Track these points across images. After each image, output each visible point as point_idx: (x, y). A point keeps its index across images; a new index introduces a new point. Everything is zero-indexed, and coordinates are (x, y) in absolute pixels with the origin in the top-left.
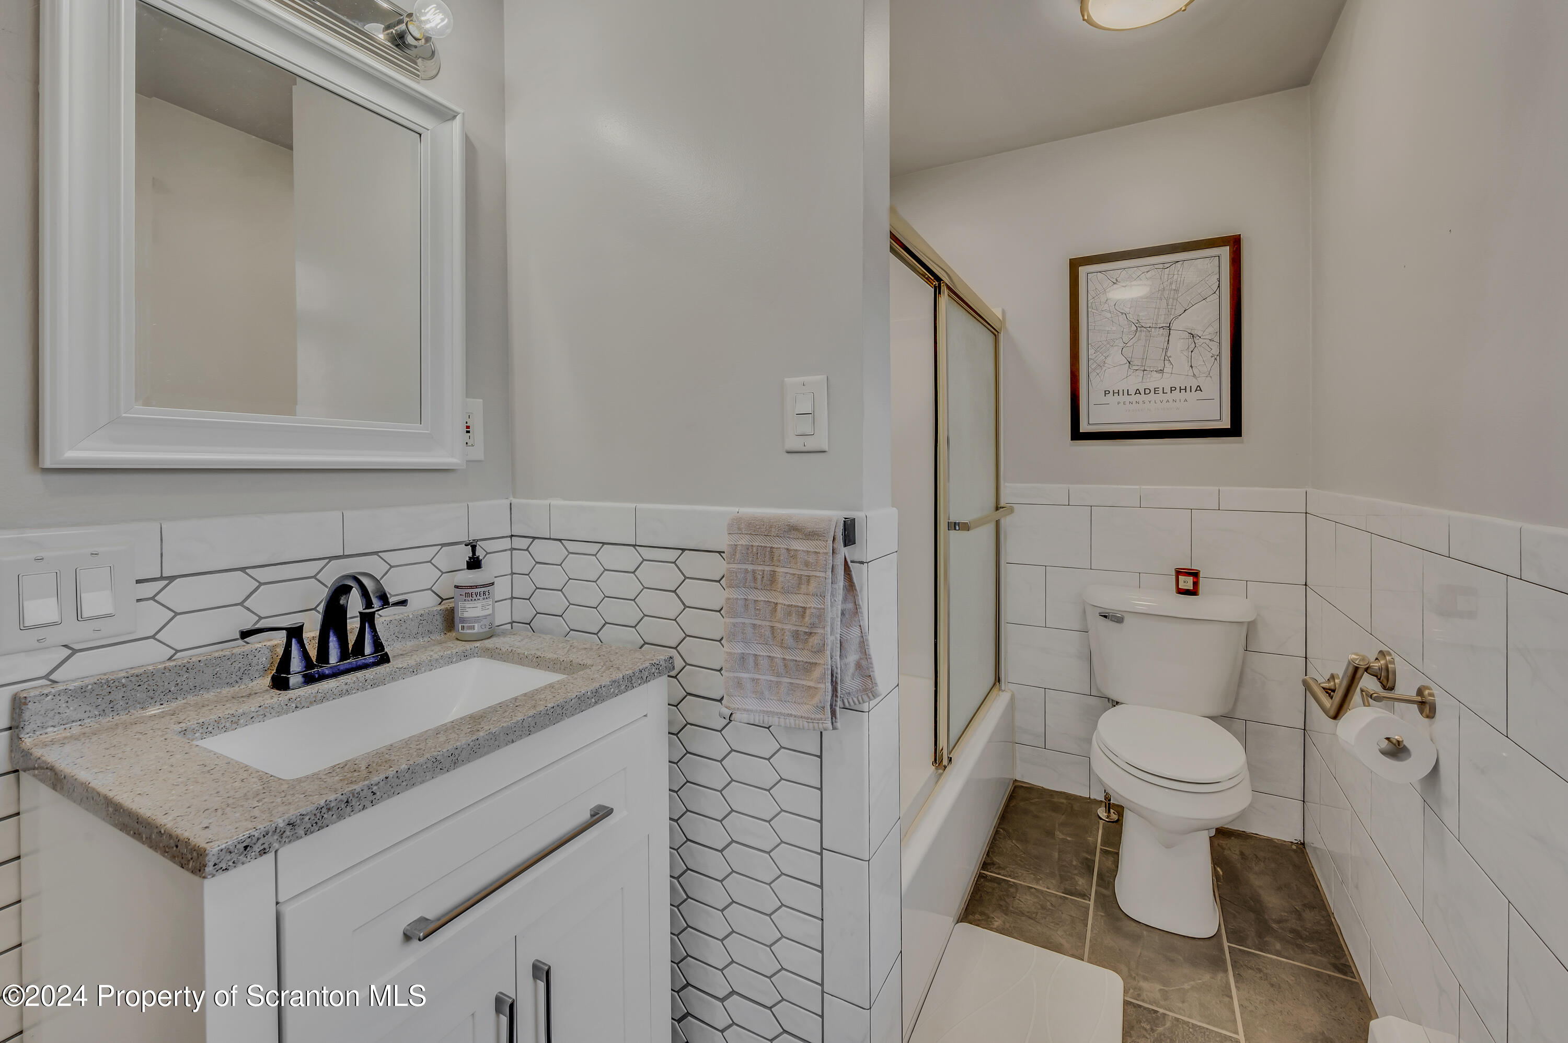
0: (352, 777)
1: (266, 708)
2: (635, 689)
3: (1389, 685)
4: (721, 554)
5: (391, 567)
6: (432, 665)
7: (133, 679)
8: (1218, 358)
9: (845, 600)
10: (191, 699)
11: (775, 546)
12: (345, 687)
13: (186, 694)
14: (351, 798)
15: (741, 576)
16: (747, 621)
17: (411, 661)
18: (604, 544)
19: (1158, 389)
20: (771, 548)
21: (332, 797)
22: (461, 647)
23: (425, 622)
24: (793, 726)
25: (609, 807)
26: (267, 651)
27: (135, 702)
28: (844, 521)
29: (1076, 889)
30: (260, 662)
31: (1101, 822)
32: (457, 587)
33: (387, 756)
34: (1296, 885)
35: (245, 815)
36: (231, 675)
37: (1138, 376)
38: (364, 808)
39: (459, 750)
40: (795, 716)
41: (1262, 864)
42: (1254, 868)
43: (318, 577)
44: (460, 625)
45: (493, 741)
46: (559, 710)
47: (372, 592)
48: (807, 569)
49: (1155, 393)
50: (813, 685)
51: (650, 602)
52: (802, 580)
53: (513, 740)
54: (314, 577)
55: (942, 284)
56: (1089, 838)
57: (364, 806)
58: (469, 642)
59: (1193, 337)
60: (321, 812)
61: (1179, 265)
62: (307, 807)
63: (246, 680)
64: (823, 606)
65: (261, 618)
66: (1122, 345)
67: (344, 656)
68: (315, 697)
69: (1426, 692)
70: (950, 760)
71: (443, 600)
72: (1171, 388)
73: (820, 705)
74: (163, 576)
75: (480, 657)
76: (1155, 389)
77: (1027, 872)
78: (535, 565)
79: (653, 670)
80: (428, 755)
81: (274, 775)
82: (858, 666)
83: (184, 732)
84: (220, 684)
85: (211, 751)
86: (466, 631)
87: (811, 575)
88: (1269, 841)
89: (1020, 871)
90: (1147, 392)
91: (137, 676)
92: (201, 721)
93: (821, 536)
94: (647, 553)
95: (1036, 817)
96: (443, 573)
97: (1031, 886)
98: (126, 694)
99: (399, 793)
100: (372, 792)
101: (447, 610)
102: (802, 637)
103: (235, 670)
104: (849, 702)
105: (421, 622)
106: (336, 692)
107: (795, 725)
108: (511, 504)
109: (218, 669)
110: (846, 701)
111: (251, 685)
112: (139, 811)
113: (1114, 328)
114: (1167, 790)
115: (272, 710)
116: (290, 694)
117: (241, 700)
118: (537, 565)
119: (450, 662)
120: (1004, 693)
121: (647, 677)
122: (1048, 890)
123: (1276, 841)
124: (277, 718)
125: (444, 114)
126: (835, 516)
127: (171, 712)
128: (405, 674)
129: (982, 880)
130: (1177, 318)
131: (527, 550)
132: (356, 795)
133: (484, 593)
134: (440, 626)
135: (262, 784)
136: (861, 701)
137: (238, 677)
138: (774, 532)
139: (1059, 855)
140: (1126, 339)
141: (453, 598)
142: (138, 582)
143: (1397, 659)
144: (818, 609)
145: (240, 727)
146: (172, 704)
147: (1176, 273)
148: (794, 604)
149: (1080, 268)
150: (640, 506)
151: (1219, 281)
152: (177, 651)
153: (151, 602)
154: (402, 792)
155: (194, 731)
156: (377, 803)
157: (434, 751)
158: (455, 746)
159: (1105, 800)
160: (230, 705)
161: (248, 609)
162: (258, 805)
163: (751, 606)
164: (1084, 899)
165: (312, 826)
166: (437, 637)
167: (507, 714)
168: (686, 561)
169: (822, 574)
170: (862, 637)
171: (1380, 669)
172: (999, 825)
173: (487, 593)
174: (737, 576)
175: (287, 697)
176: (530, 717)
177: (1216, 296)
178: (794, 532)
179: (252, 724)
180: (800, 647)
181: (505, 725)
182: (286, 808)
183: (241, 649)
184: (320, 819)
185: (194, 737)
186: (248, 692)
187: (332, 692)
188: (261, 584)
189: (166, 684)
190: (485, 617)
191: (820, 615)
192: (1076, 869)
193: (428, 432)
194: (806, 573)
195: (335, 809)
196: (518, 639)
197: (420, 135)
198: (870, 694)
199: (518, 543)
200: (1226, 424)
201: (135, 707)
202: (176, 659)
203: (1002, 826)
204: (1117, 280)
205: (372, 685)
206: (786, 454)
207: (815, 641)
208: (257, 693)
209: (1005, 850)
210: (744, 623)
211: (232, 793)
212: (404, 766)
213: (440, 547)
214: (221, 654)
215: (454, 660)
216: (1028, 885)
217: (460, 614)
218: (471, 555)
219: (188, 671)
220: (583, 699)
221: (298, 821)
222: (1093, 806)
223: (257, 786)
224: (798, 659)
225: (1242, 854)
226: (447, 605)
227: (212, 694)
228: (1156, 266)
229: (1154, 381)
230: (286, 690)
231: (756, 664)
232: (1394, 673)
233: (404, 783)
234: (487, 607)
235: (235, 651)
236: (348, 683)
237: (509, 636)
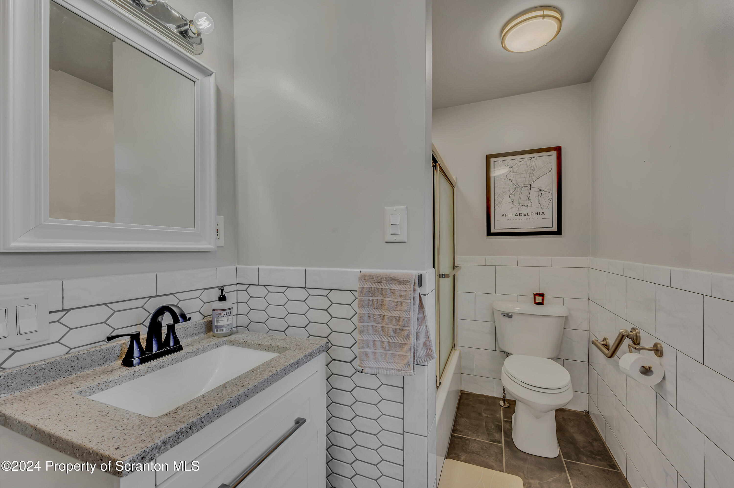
0: (189, 414)
1: (123, 377)
2: (314, 359)
3: (638, 342)
4: (351, 291)
5: (180, 301)
6: (205, 350)
7: (48, 365)
8: (551, 200)
9: (419, 313)
10: (79, 374)
11: (384, 288)
12: (162, 364)
13: (77, 371)
14: (192, 426)
15: (366, 302)
16: (369, 324)
17: (194, 348)
18: (288, 287)
19: (525, 214)
20: (382, 288)
21: (183, 426)
22: (216, 340)
23: (197, 328)
24: (394, 374)
25: (304, 419)
26: (119, 347)
27: (49, 378)
28: (419, 275)
29: (495, 439)
30: (115, 353)
31: (502, 408)
32: (214, 310)
33: (203, 401)
34: (588, 431)
35: (138, 439)
36: (101, 360)
37: (516, 207)
38: (198, 430)
39: (240, 396)
40: (395, 370)
41: (572, 422)
42: (570, 424)
43: (144, 307)
44: (216, 329)
45: (255, 390)
46: (283, 372)
47: (179, 314)
48: (401, 298)
49: (524, 215)
50: (404, 354)
51: (313, 315)
52: (398, 304)
53: (263, 389)
54: (142, 307)
55: (437, 165)
56: (497, 415)
57: (198, 429)
58: (221, 338)
59: (541, 191)
60: (178, 435)
61: (534, 159)
62: (171, 433)
63: (108, 362)
64: (409, 316)
65: (115, 329)
66: (510, 194)
67: (159, 347)
68: (148, 370)
69: (659, 346)
70: (440, 383)
71: (205, 316)
72: (531, 213)
73: (408, 364)
74: (64, 309)
75: (227, 345)
76: (524, 213)
77: (473, 433)
78: (250, 298)
79: (321, 349)
80: (226, 400)
81: (145, 415)
82: (425, 344)
83: (81, 392)
84: (95, 365)
85: (102, 403)
86: (219, 332)
87: (403, 301)
88: (574, 411)
89: (469, 432)
90: (520, 215)
91: (51, 363)
92: (89, 386)
93: (408, 283)
94: (311, 292)
95: (473, 407)
96: (205, 303)
97: (475, 439)
98: (44, 373)
99: (214, 421)
100: (202, 422)
101: (207, 322)
102: (398, 331)
103: (103, 357)
104: (420, 362)
105: (195, 328)
106: (158, 366)
107: (395, 374)
108: (237, 268)
109: (94, 357)
110: (418, 361)
111: (111, 365)
112: (73, 440)
113: (506, 186)
114: (538, 392)
115: (126, 378)
116: (135, 369)
117: (108, 373)
118: (251, 298)
119: (212, 348)
120: (456, 351)
121: (318, 353)
122: (483, 441)
123: (576, 411)
124: (129, 382)
125: (206, 73)
126: (415, 273)
127: (70, 382)
128: (191, 355)
129: (453, 438)
130: (533, 182)
131: (246, 291)
132: (194, 424)
133: (228, 313)
134: (204, 330)
135: (140, 421)
136: (426, 361)
137: (104, 361)
138: (383, 281)
139: (485, 423)
140: (511, 191)
141: (212, 315)
142: (50, 312)
143: (641, 331)
144: (407, 317)
145: (110, 388)
146: (70, 377)
147: (533, 162)
148: (394, 315)
149: (491, 159)
150: (308, 269)
151: (552, 166)
152: (71, 349)
153: (57, 323)
154: (215, 420)
155: (86, 392)
156: (204, 427)
157: (229, 398)
158: (238, 394)
159: (503, 397)
160: (103, 376)
161: (108, 325)
162: (143, 433)
163: (371, 317)
164: (500, 444)
165: (174, 442)
166: (202, 335)
167: (258, 375)
168: (333, 296)
169: (409, 301)
170: (427, 330)
171: (634, 336)
172: (457, 412)
173: (229, 313)
174: (364, 302)
175: (133, 371)
176: (270, 376)
177: (551, 173)
178: (393, 281)
179: (116, 386)
180: (397, 336)
181: (260, 381)
182: (159, 434)
183: (105, 346)
184: (178, 438)
185: (86, 395)
186: (110, 369)
187: (156, 367)
188: (115, 312)
189: (66, 367)
190: (228, 325)
191: (408, 320)
192: (494, 430)
193: (199, 232)
194: (400, 300)
195: (184, 432)
196: (245, 335)
197: (195, 82)
198: (431, 358)
199: (240, 287)
200: (555, 229)
201: (49, 380)
202: (71, 353)
203: (459, 412)
204: (507, 165)
205: (175, 362)
206: (386, 243)
207: (405, 333)
208: (116, 369)
209: (461, 423)
210: (368, 325)
211: (124, 427)
212: (215, 406)
213: (204, 290)
214: (95, 349)
215: (214, 347)
216: (474, 439)
217: (216, 324)
218: (221, 294)
219: (78, 359)
220: (292, 366)
221: (167, 441)
222: (497, 400)
223: (137, 422)
224: (396, 342)
225: (563, 418)
226: (207, 319)
227: (91, 371)
228: (525, 159)
229: (524, 210)
230: (132, 367)
231: (374, 345)
232: (640, 337)
233: (216, 416)
234: (230, 320)
235: (102, 348)
236: (164, 362)
237: (240, 334)
